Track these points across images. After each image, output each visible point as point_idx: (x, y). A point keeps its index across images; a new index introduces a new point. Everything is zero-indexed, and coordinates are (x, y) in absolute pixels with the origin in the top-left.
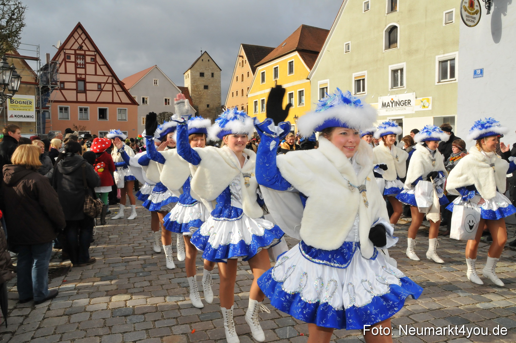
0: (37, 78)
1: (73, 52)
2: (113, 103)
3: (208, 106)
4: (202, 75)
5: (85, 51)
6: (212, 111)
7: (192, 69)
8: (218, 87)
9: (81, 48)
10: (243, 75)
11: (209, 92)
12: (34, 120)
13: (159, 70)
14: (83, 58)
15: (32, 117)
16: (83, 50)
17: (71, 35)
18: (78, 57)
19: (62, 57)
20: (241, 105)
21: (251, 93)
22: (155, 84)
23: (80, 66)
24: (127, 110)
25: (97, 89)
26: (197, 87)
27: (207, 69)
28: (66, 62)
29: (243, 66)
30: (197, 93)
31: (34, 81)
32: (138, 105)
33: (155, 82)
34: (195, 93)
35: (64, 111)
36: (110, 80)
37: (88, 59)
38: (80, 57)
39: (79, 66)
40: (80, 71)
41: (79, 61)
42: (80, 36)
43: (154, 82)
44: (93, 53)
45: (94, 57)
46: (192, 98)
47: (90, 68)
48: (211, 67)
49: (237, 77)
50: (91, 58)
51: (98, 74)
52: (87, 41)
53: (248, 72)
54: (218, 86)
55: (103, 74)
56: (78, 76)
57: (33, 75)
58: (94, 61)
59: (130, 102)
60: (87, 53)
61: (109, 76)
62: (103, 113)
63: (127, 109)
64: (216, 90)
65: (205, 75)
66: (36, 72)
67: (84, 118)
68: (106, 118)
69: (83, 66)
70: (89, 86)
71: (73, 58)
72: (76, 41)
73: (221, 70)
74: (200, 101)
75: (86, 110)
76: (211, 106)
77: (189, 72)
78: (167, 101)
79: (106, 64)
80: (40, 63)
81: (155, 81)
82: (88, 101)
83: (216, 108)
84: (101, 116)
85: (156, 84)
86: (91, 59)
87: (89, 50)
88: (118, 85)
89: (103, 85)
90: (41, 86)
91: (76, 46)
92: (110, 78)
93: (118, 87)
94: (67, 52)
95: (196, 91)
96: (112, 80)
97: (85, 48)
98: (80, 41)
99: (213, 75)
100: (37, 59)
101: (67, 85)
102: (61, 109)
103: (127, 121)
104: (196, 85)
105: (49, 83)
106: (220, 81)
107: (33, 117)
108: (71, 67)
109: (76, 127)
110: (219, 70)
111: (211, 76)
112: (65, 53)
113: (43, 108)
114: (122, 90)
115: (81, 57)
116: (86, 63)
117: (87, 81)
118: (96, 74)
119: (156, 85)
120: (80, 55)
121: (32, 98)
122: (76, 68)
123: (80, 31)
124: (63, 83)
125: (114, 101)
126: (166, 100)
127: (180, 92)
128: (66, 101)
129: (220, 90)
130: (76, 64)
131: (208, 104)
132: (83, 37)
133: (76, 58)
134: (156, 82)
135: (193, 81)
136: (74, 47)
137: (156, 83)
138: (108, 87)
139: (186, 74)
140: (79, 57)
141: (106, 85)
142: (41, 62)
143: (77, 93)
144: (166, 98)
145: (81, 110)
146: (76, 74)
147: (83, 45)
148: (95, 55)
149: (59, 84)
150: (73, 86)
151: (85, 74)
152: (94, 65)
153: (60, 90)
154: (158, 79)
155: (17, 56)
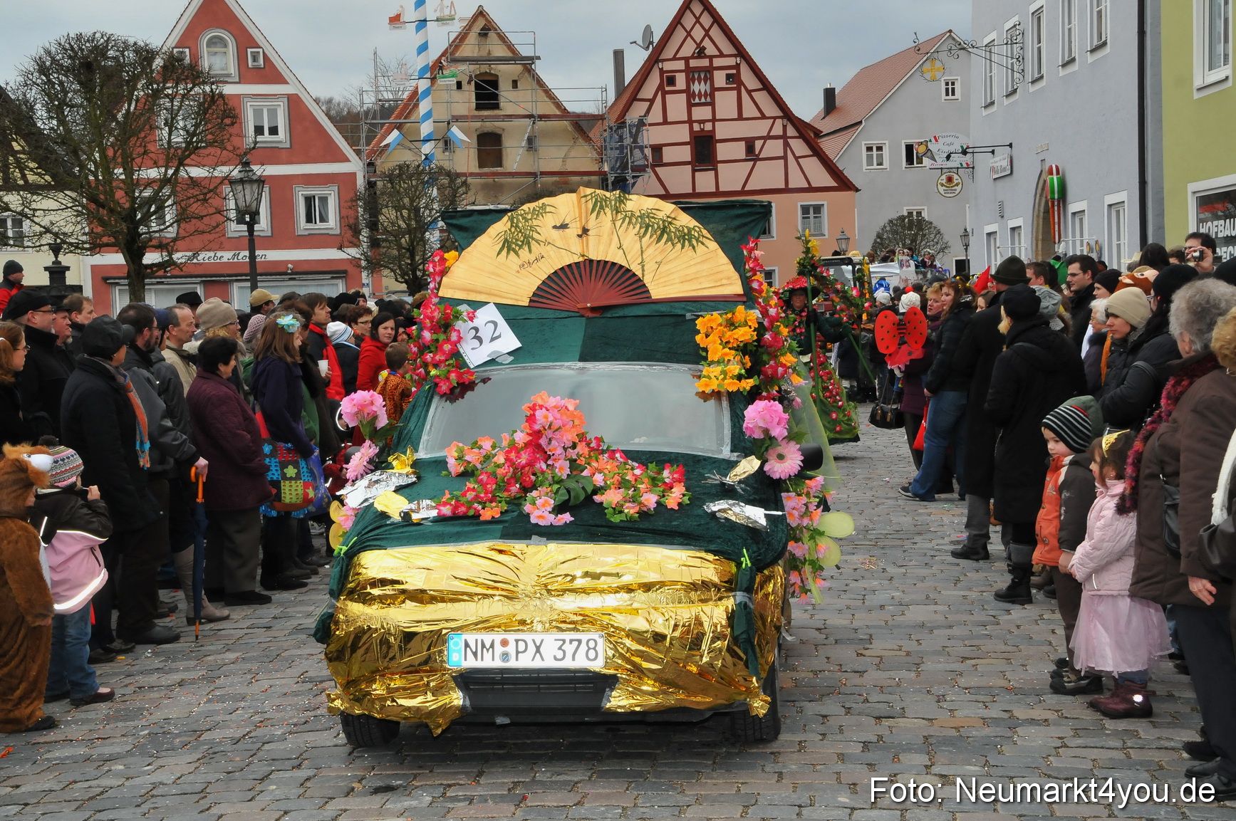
1: (681, 65)
2: (787, 190)
5: (711, 58)
9: (701, 52)
14: (705, 76)
16: (706, 56)
17: (677, 21)
18: (693, 75)
19: (654, 81)
22: (947, 94)
23: (700, 99)
24: (825, 206)
25: (744, 157)
28: (665, 93)
32: (857, 190)
33: (947, 90)
36: (778, 130)
37: (720, 79)
38: (699, 76)
39: (697, 100)
40: (701, 113)
41: (696, 87)
42: (698, 20)
43: (944, 87)
44: (732, 61)
45: (734, 72)
47: (726, 103)
50: (727, 75)
51: (745, 116)
52: (716, 32)
55: (759, 115)
56: (696, 127)
58: (734, 80)
59: (833, 184)
60: (717, 62)
61: (775, 118)
63: (825, 203)
68: (769, 233)
69: (709, 100)
70: (723, 151)
71: (681, 81)
72: (689, 34)
79: (767, 86)
81: (947, 84)
82: (721, 189)
85: (953, 94)
86: (728, 77)
87: (722, 55)
88: (800, 141)
89: (758, 144)
91: (689, 49)
92: (779, 123)
93: (799, 147)
94: (667, 66)
96: (785, 127)
97: (710, 49)
98: (698, 33)
100: (601, 117)
101: (669, 155)
103: (827, 237)
105: (626, 168)
108: (677, 105)
112: (661, 71)
114: (810, 153)
115: (702, 76)
116: (714, 89)
117: (718, 136)
118: (740, 117)
119: (950, 97)
120: (699, 69)
122: (690, 106)
123: (697, 8)
124: (657, 149)
125: (791, 186)
128: (668, 196)
130: (690, 94)
132: (706, 20)
133: (689, 80)
134: (950, 87)
136: (683, 53)
137: (950, 91)
138: (775, 148)
140: (696, 76)
141: (769, 142)
143: (694, 171)
146: (690, 121)
147: (707, 43)
148: (737, 67)
149: (648, 152)
150: (685, 153)
151: (714, 120)
152: (735, 92)
153: (653, 167)
154: (959, 78)
155: (565, 114)
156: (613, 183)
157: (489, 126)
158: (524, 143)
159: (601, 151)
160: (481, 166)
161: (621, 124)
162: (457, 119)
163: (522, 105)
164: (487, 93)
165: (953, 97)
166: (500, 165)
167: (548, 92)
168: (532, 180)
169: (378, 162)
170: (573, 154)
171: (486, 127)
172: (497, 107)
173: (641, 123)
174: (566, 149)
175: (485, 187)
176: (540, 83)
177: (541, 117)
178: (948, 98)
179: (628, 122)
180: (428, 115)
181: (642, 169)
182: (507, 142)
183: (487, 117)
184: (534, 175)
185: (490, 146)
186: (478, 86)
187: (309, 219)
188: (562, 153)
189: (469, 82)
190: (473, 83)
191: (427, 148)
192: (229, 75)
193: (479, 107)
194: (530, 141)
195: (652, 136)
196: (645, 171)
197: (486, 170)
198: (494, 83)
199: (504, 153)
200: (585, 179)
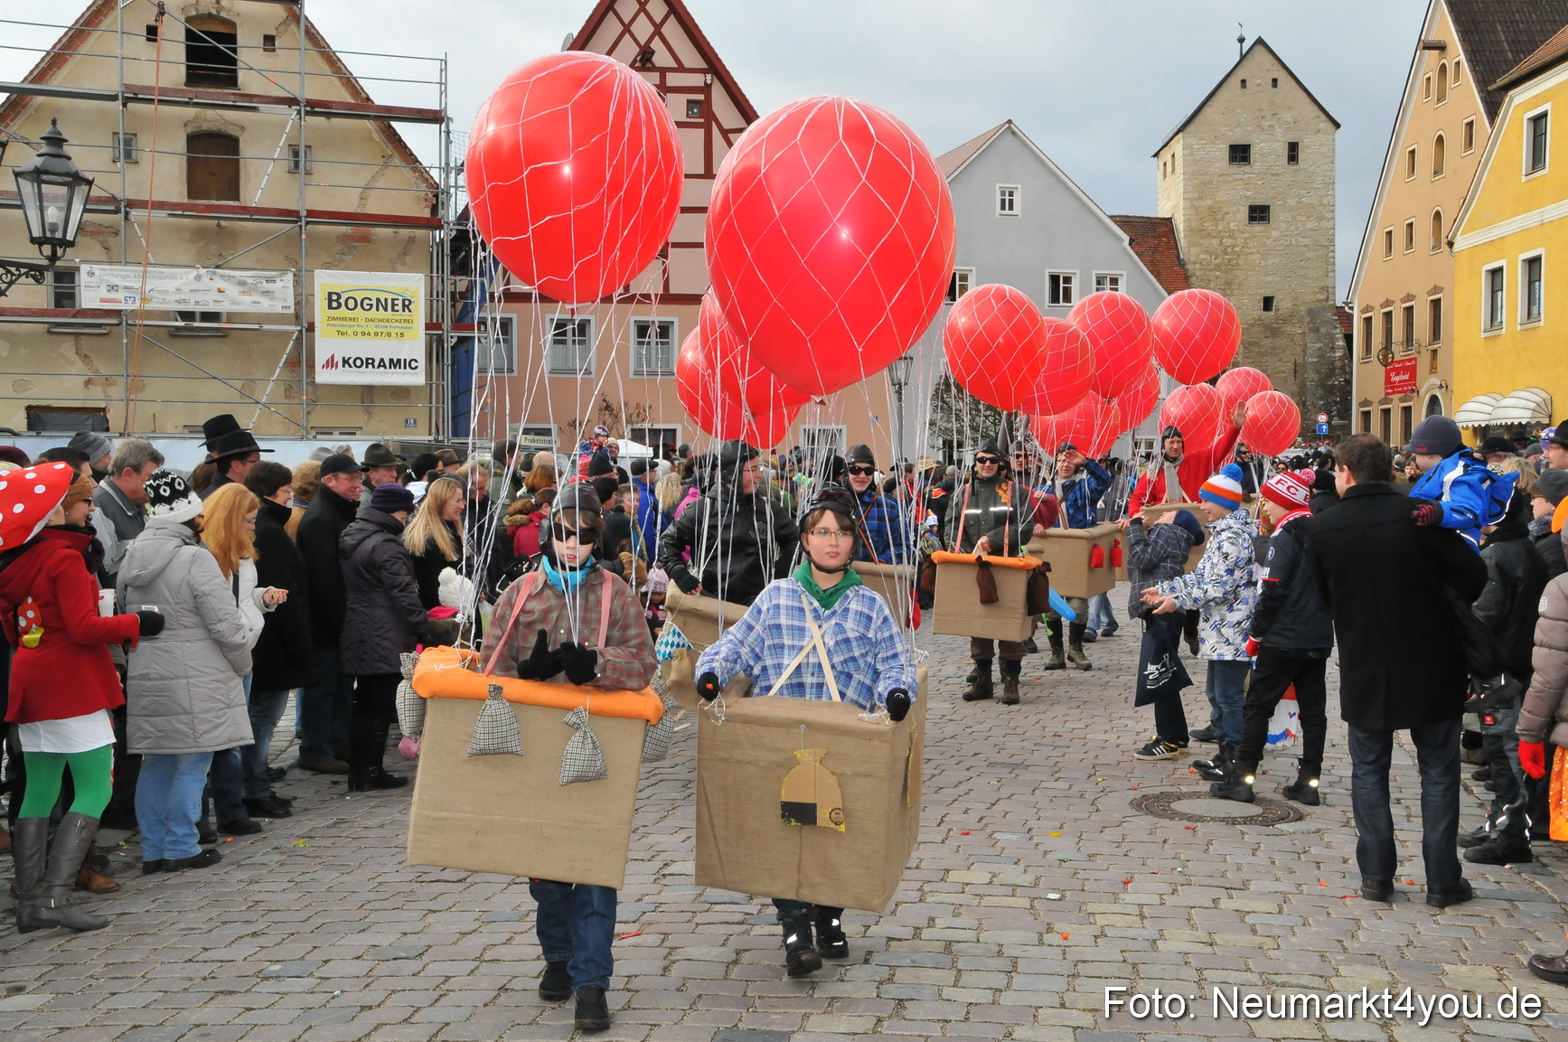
0: (436, 196)
3: (1268, 303)
4: (1240, 153)
5: (664, 71)
6: (1288, 329)
7: (1192, 127)
8: (1323, 213)
9: (646, 58)
10: (1440, 140)
11: (1275, 234)
12: (417, 378)
13: (1024, 144)
15: (409, 364)
20: (1430, 293)
21: (1471, 228)
22: (1003, 208)
26: (1213, 213)
27: (1266, 124)
29: (1441, 98)
30: (1215, 242)
31: (427, 213)
33: (1003, 202)
34: (1206, 242)
35: (570, 337)
37: (677, 107)
42: (643, 7)
43: (998, 197)
44: (698, 80)
45: (701, 97)
46: (1189, 267)
47: (686, 148)
48: (1287, 116)
49: (1412, 153)
50: (689, 102)
51: (717, 171)
52: (671, 30)
53: (1470, 124)
54: (1321, 204)
57: (423, 186)
58: (701, 111)
60: (674, 80)
64: (1310, 225)
65: (1255, 154)
66: (435, 174)
67: (653, 367)
70: (680, 228)
72: (627, 28)
73: (1337, 125)
74: (1229, 283)
75: (663, 330)
76: (1283, 304)
77: (1178, 146)
78: (1062, 285)
80: (448, 133)
81: (1003, 193)
82: (672, 291)
83: (1310, 312)
85: (1011, 208)
86: (691, 104)
87: (681, 68)
90: (448, 233)
95: (1209, 235)
97: (662, 58)
98: (643, 29)
99: (1293, 151)
100: (434, 117)
102: (561, 328)
104: (1210, 208)
106: (1332, 178)
107: (413, 364)
109: (608, 407)
110: (1328, 125)
111: (1286, 158)
118: (710, 174)
119: (1007, 211)
121: (413, 284)
126: (1054, 279)
127: (1121, 240)
129: (1329, 225)
131: (1268, 294)
132: (658, 9)
134: (1007, 198)
135: (1199, 187)
137: (1007, 204)
139: (1166, 156)
142: (452, 127)
144: (1055, 271)
145: (642, 330)
147: (657, 44)
148: (706, 89)
152: (701, 132)
154: (1019, 186)
155: (361, 107)
156: (452, 242)
157: (212, 118)
158: (283, 158)
159: (438, 187)
160: (190, 196)
162: (134, 92)
165: (1011, 212)
166: (237, 198)
167: (329, 59)
168: (290, 226)
170: (379, 181)
171: (205, 120)
172: (230, 80)
174: (364, 176)
175: (199, 234)
176: (315, 39)
177: (314, 105)
178: (1003, 212)
182: (250, 152)
183: (211, 99)
184: (293, 216)
185: (213, 158)
186: (191, 38)
188: (357, 178)
190: (182, 31)
193: (192, 78)
194: (293, 150)
197: (204, 202)
198: (228, 37)
199: (242, 171)
200: (405, 232)
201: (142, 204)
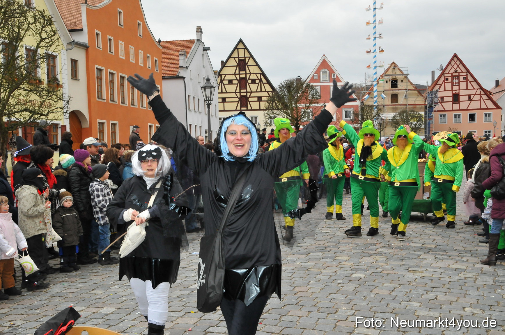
1: (450, 75)
2: (480, 109)
5: (459, 73)
9: (456, 71)
12: (423, 126)
16: (457, 73)
17: (450, 63)
19: (442, 79)
24: (492, 114)
25: (468, 100)
28: (445, 83)
32: (502, 109)
35: (443, 117)
36: (478, 92)
37: (461, 78)
39: (454, 84)
40: (456, 88)
41: (454, 81)
42: (455, 63)
44: (465, 74)
45: (466, 76)
47: (463, 85)
52: (461, 66)
55: (473, 88)
56: (454, 92)
58: (466, 79)
59: (494, 107)
60: (461, 74)
61: (478, 89)
62: (472, 117)
67: (457, 122)
68: (474, 121)
69: (458, 84)
70: (461, 98)
71: (450, 79)
72: (453, 66)
75: (459, 115)
79: (475, 80)
82: (460, 109)
84: (471, 119)
86: (464, 78)
87: (462, 72)
88: (485, 95)
89: (472, 96)
90: (428, 106)
91: (453, 70)
93: (485, 97)
94: (446, 75)
96: (480, 92)
97: (459, 71)
98: (455, 66)
101: (445, 99)
102: (441, 116)
103: (492, 122)
105: (432, 103)
108: (448, 86)
109: (451, 129)
112: (444, 77)
113: (429, 119)
114: (488, 99)
115: (456, 78)
116: (459, 81)
117: (460, 94)
118: (467, 89)
120: (455, 76)
121: (423, 113)
122: (452, 86)
123: (455, 59)
124: (442, 98)
125: (482, 108)
128: (445, 111)
130: (452, 83)
132: (458, 63)
133: (452, 79)
136: (451, 72)
138: (477, 97)
140: (454, 78)
141: (475, 96)
143: (453, 104)
145: (455, 115)
146: (452, 90)
147: (458, 69)
148: (467, 75)
149: (440, 99)
150: (451, 99)
151: (459, 90)
152: (466, 82)
153: (440, 102)
155: (415, 89)
156: (428, 107)
157: (394, 92)
158: (404, 97)
159: (425, 99)
160: (392, 103)
161: (432, 91)
162: (386, 90)
163: (404, 87)
164: (394, 84)
166: (397, 103)
167: (411, 83)
168: (405, 106)
169: (364, 102)
170: (417, 99)
172: (397, 87)
173: (437, 91)
174: (415, 98)
175: (393, 108)
176: (409, 81)
177: (409, 90)
179: (433, 91)
180: (376, 91)
181: (437, 103)
182: (399, 97)
183: (394, 90)
184: (406, 105)
185: (394, 98)
186: (392, 82)
187: (346, 117)
188: (414, 99)
189: (389, 81)
190: (391, 81)
191: (375, 99)
192: (327, 80)
193: (392, 87)
194: (406, 96)
195: (440, 94)
196: (437, 104)
197: (393, 104)
198: (396, 81)
199: (398, 99)
200: (421, 106)
201: (387, 105)
